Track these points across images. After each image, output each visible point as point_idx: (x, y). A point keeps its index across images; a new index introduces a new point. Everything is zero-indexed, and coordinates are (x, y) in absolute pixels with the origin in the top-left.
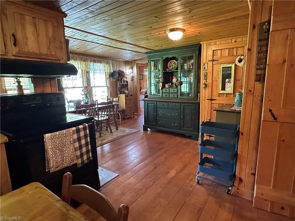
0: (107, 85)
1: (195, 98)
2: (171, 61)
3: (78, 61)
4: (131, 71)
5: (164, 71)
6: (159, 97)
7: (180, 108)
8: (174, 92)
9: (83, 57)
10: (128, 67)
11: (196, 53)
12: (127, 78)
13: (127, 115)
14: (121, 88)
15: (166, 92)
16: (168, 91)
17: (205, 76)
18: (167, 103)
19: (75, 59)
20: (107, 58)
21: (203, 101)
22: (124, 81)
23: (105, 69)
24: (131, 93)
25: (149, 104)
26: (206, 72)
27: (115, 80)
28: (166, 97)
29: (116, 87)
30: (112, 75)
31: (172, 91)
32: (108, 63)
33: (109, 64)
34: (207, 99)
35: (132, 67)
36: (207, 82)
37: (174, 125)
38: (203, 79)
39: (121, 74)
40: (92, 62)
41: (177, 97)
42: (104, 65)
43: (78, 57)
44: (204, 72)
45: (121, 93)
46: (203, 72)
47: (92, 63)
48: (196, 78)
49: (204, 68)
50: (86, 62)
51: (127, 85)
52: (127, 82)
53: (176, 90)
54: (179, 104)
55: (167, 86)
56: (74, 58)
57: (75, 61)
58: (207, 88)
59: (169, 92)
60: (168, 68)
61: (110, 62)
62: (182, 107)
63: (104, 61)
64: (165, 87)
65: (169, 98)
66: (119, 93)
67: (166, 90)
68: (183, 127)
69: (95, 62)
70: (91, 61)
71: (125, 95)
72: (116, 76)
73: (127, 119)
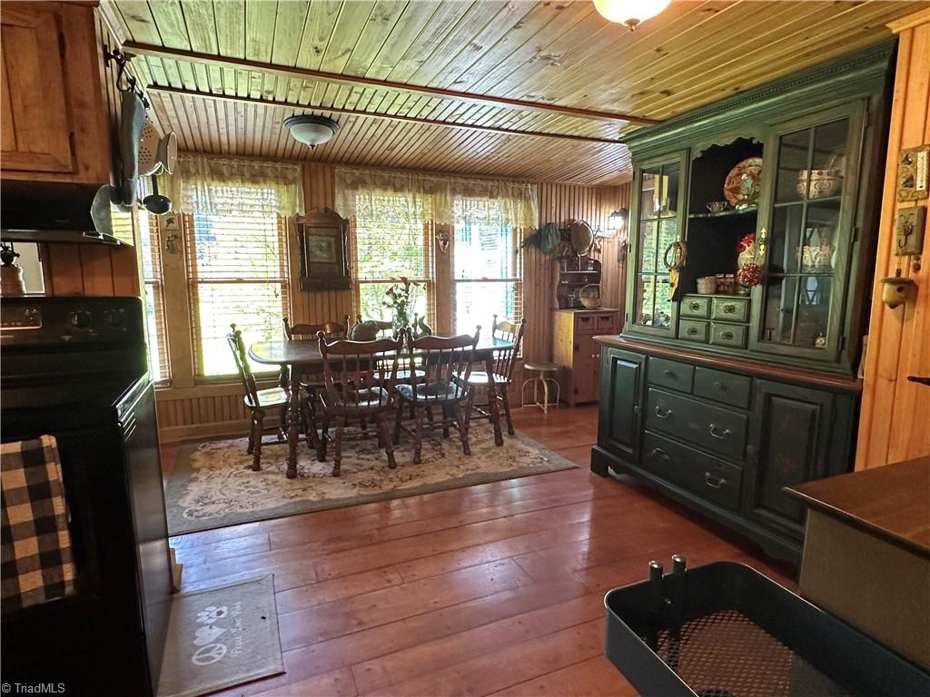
0: (515, 275)
1: (838, 360)
2: (741, 165)
3: (407, 194)
4: (618, 222)
5: (692, 216)
6: (663, 333)
7: (750, 402)
8: (730, 315)
9: (428, 177)
10: (608, 210)
11: (869, 98)
12: (599, 251)
13: (576, 392)
14: (572, 288)
15: (696, 312)
16: (702, 311)
17: (907, 233)
18: (692, 367)
19: (398, 186)
20: (521, 179)
21: (883, 383)
22: (586, 261)
23: (507, 219)
24: (606, 309)
25: (619, 362)
26: (921, 203)
27: (548, 258)
28: (693, 336)
29: (552, 284)
30: (533, 241)
31: (723, 314)
32: (521, 195)
33: (527, 199)
34: (912, 379)
35: (625, 209)
36: (917, 268)
37: (710, 480)
38: (894, 251)
39: (575, 236)
40: (460, 193)
41: (746, 346)
42: (505, 204)
43: (408, 178)
44: (906, 205)
45: (565, 307)
46: (899, 206)
47: (459, 197)
48: (857, 245)
49: (902, 181)
50: (438, 196)
51: (596, 278)
52: (597, 265)
53: (739, 306)
54: (744, 381)
55: (703, 284)
56: (394, 185)
57: (400, 194)
58: (920, 308)
59: (709, 317)
60: (722, 198)
61: (533, 191)
62: (759, 398)
63: (507, 191)
64: (695, 291)
65: (707, 341)
66: (558, 306)
67: (696, 307)
68: (759, 505)
69: (470, 195)
70: (454, 192)
71: (575, 314)
72: (553, 241)
73: (578, 405)
